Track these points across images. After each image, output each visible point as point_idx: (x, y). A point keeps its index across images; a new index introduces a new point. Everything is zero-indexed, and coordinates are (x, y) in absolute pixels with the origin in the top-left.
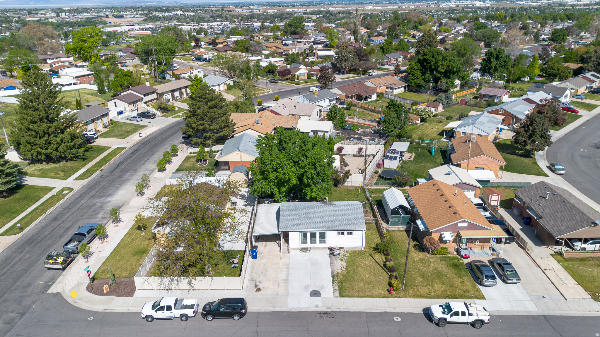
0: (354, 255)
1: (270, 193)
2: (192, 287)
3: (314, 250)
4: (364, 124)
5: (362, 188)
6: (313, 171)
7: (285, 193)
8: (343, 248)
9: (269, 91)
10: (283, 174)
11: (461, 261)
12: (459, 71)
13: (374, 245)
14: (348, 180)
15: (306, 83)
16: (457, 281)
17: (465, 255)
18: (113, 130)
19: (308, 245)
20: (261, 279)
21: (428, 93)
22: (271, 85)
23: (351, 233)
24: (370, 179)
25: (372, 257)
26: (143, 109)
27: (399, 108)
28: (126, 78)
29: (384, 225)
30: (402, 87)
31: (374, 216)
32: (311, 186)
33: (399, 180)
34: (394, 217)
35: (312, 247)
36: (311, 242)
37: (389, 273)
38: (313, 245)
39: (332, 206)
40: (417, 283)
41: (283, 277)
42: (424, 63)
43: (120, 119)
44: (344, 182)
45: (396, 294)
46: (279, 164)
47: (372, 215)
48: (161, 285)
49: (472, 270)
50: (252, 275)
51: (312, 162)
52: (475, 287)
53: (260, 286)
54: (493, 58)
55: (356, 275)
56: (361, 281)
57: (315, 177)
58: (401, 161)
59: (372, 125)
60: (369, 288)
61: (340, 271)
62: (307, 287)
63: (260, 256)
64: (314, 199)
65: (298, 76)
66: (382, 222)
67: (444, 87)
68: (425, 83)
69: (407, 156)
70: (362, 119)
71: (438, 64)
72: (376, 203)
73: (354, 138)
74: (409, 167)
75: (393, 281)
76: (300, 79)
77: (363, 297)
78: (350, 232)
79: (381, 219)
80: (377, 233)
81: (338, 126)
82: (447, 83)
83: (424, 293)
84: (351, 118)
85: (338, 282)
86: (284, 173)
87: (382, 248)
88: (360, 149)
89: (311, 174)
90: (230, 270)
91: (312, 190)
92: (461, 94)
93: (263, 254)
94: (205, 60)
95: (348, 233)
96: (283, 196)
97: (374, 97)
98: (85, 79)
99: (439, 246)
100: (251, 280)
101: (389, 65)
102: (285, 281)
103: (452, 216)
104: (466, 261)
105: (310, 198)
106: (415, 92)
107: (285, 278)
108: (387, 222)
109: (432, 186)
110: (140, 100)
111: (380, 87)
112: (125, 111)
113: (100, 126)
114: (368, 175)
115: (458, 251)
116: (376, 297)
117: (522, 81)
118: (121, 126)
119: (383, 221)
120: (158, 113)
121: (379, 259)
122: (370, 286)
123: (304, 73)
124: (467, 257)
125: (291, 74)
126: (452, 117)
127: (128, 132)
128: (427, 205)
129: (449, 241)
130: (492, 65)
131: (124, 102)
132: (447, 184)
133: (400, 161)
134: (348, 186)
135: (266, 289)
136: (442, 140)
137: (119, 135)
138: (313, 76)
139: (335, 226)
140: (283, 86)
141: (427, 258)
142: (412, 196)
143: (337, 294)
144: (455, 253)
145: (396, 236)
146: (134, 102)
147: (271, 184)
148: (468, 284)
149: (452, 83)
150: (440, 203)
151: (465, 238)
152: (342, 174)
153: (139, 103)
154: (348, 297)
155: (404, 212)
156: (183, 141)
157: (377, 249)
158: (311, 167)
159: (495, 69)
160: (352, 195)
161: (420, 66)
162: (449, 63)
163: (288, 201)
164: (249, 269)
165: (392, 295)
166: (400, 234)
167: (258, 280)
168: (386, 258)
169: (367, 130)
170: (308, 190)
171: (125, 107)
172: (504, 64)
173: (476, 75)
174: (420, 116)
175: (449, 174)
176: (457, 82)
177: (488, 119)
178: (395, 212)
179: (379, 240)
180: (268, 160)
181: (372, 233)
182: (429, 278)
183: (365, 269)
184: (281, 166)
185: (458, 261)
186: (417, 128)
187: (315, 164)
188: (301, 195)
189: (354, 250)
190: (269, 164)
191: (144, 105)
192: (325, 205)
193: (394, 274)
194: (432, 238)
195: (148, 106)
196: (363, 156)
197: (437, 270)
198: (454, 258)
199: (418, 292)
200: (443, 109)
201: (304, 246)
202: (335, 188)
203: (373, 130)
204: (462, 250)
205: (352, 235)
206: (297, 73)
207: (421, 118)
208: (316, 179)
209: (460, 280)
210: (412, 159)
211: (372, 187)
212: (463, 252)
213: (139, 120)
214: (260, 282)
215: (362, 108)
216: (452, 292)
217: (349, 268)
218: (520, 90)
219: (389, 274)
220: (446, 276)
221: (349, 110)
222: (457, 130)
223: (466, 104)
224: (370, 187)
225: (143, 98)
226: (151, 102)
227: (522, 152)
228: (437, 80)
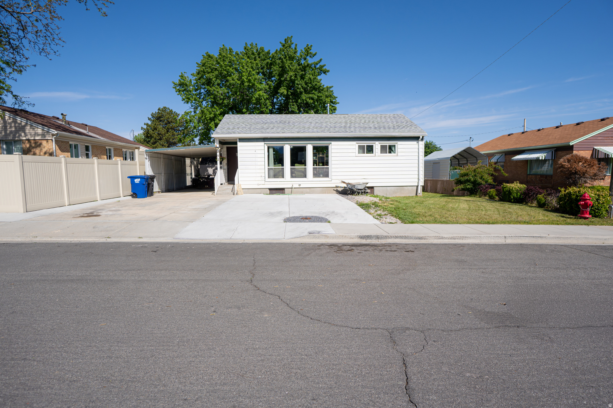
3: (301, 194)
8: (372, 189)
19: (287, 181)
23: (391, 148)
35: (296, 185)
36: (293, 175)
38: (297, 182)
61: (378, 201)
62: (274, 213)
78: (388, 142)
95: (383, 149)
143: (392, 220)
154: (436, 223)
201: (277, 183)
205: (392, 154)
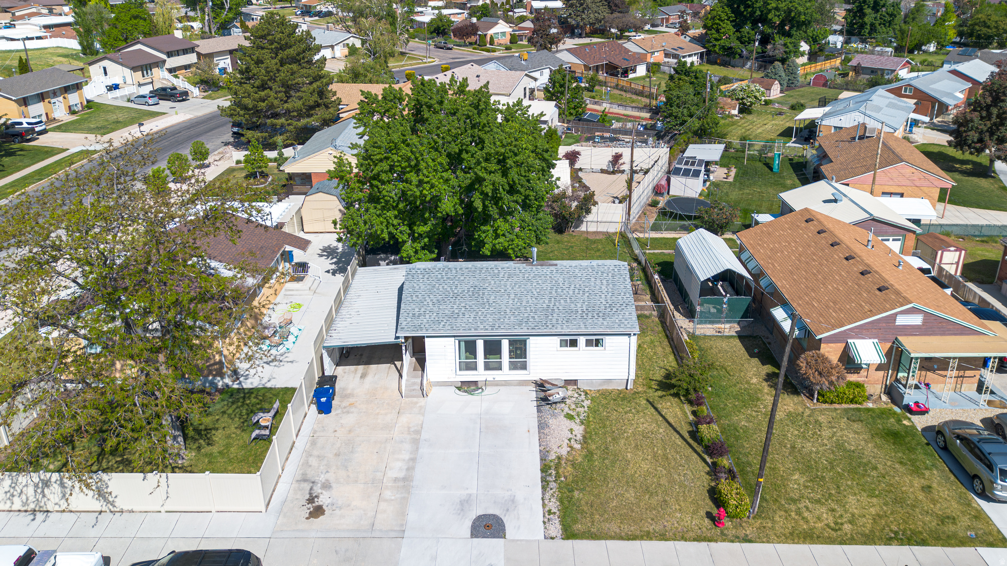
0: (604, 402)
1: (386, 236)
2: (109, 502)
3: (496, 388)
4: (623, 115)
5: (622, 235)
6: (498, 178)
7: (426, 240)
8: (574, 382)
9: (432, 60)
10: (417, 186)
11: (905, 422)
12: (809, 22)
13: (659, 375)
14: (590, 218)
15: (507, 49)
16: (911, 485)
17: (916, 404)
18: (86, 119)
19: (480, 374)
20: (331, 476)
21: (748, 66)
22: (438, 52)
23: (597, 343)
24: (640, 217)
25: (656, 409)
26: (164, 82)
27: (696, 78)
28: (135, 21)
29: (681, 321)
30: (695, 54)
31: (655, 298)
32: (495, 220)
33: (710, 216)
34: (709, 302)
35: (490, 378)
36: (487, 367)
37: (706, 457)
38: (491, 375)
39: (546, 270)
40: (793, 489)
41: (397, 469)
42: (738, 7)
43: (110, 98)
44: (579, 221)
45: (735, 527)
46: (409, 160)
47: (648, 297)
48: (13, 496)
49: (945, 448)
50: (307, 464)
51: (497, 153)
52: (969, 505)
53: (324, 500)
54: (869, 7)
55: (613, 462)
56: (627, 482)
57: (503, 194)
58: (708, 184)
59: (639, 118)
60: (650, 508)
61: (564, 451)
62: (464, 504)
63: (344, 404)
64: (500, 255)
65: (492, 38)
66: (676, 313)
67: (779, 53)
68: (741, 46)
69: (718, 174)
70: (619, 105)
71: (769, 7)
72: (658, 268)
73: (602, 137)
74: (727, 194)
75: (724, 486)
76: (496, 43)
77: (634, 538)
78: (594, 338)
79: (672, 307)
80: (666, 343)
81: (567, 113)
82: (785, 45)
83: (819, 525)
84: (596, 103)
85: (560, 488)
86: (421, 182)
87: (685, 385)
88: (617, 158)
89: (493, 184)
90: (244, 447)
91: (495, 231)
92: (813, 69)
93: (351, 400)
94: (319, 14)
95: (589, 343)
96: (423, 248)
97: (641, 71)
98: (63, 30)
99: (844, 378)
100: (299, 478)
101: (667, 26)
102: (401, 484)
103: (876, 295)
104: (920, 422)
105: (492, 251)
106: (720, 65)
107: (401, 475)
108: (690, 314)
109: (804, 224)
110: (160, 64)
111: (653, 53)
112: (125, 85)
113: (59, 110)
114: (636, 210)
115: (892, 392)
116: (674, 539)
117: (924, 52)
118: (109, 111)
119: (679, 311)
120: (195, 91)
121: (676, 416)
122: (654, 501)
123: (504, 33)
124: (922, 411)
125: (479, 33)
126: (802, 105)
127: (118, 122)
128: (798, 269)
129: (868, 365)
130: (866, 19)
131: (122, 65)
132: (840, 221)
133: (705, 181)
134: (587, 232)
135: (340, 508)
136: (790, 144)
137: (97, 127)
138: (522, 40)
139: (554, 321)
140: (462, 54)
141: (808, 412)
142: (753, 248)
143: (556, 528)
144: (884, 398)
145: (714, 351)
146: (145, 66)
147: (391, 214)
148: (945, 493)
149: (796, 46)
150: (833, 263)
151: (917, 358)
152: (575, 204)
153: (155, 70)
154: (587, 538)
155: (730, 289)
156: (232, 140)
157: (667, 385)
158: (493, 167)
159: (871, 29)
160: (599, 250)
161: (733, 12)
162: (790, 5)
163: (437, 259)
164: (301, 443)
165: (722, 533)
166: (724, 344)
167: (322, 478)
168: (694, 413)
169: (629, 125)
170: (485, 233)
171: (124, 77)
172: (888, 18)
173: (837, 40)
174: (737, 99)
175: (835, 201)
176: (804, 47)
177: (887, 101)
178: (708, 289)
179: (671, 362)
180: (380, 147)
181: (652, 342)
182: (828, 475)
183: (637, 446)
184: (413, 163)
185: (899, 421)
186: (733, 124)
187: (504, 159)
188: (469, 246)
189: (605, 387)
190: (381, 160)
191: (167, 75)
192: (528, 268)
193: (725, 462)
194: (823, 356)
195: (176, 77)
196: (623, 172)
197: (845, 450)
198: (884, 414)
199: (801, 522)
200: (782, 91)
202: (558, 237)
203: (642, 125)
204: (907, 391)
205: (599, 348)
206: (491, 32)
207: (740, 104)
208: (507, 200)
209: (918, 483)
210: (731, 179)
211: (647, 235)
212: (910, 397)
213: (151, 101)
214: (327, 486)
215: (617, 89)
216: (905, 522)
217: (593, 440)
218: (926, 64)
219: (709, 460)
220: (875, 468)
221: (592, 91)
222: (824, 123)
223: (825, 85)
224: (641, 235)
225: (164, 61)
226: (184, 71)
227: (969, 167)
228: (765, 40)
